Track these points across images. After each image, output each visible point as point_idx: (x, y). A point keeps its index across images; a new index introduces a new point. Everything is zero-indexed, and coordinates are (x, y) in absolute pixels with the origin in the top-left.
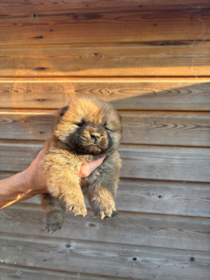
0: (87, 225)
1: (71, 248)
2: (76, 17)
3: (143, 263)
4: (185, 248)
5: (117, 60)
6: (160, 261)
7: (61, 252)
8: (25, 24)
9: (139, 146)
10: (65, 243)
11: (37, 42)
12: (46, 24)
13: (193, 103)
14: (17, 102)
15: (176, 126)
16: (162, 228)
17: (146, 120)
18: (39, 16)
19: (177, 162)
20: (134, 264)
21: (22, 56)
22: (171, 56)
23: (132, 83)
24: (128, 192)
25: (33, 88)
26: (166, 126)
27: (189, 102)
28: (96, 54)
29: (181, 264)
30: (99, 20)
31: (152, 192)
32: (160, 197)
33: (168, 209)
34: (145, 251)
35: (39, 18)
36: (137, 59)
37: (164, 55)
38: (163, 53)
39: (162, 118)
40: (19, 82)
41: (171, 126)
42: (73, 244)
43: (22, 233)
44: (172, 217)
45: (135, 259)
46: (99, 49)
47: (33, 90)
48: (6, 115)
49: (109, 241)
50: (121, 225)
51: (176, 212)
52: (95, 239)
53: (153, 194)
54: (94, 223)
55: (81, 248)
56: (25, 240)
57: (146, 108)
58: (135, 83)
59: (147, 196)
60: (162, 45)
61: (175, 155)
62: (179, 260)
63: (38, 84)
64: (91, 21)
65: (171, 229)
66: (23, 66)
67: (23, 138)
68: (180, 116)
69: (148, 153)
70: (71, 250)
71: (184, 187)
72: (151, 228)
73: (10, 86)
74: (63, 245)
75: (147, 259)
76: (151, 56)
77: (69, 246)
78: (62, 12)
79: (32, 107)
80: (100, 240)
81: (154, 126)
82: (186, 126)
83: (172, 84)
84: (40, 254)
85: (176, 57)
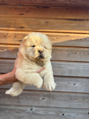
0: (41, 99)
1: (33, 111)
2: (38, 7)
3: (67, 116)
4: (86, 108)
5: (55, 25)
6: (75, 115)
7: (28, 113)
8: (16, 8)
9: (65, 62)
10: (30, 108)
11: (21, 16)
12: (25, 9)
13: (87, 44)
14: (10, 41)
15: (80, 53)
16: (76, 99)
17: (68, 51)
18: (22, 5)
19: (82, 69)
20: (63, 117)
21: (13, 22)
22: (78, 25)
23: (62, 35)
24: (60, 83)
25: (18, 35)
26: (76, 53)
27: (85, 44)
28: (46, 22)
29: (84, 115)
30: (48, 9)
31: (71, 82)
32: (74, 84)
33: (78, 90)
34: (68, 110)
35: (22, 7)
36: (64, 25)
37: (75, 24)
38: (74, 24)
39: (75, 50)
40: (11, 32)
41: (78, 53)
42: (34, 109)
43: (9, 104)
44: (80, 94)
45: (63, 115)
46: (48, 20)
47: (17, 36)
48: (4, 47)
49: (51, 106)
50: (57, 98)
51: (81, 91)
52: (45, 105)
53: (71, 83)
54: (44, 98)
55: (38, 110)
56: (10, 107)
57: (68, 45)
58: (63, 35)
59: (69, 84)
60: (74, 20)
61: (81, 65)
62: (83, 114)
63: (20, 33)
64: (45, 9)
65: (79, 99)
66: (14, 26)
67: (11, 57)
68: (82, 49)
69: (69, 65)
70: (33, 112)
71: (85, 80)
72: (70, 99)
73: (7, 34)
74: (29, 109)
75: (69, 114)
76: (70, 24)
77: (31, 110)
78: (32, 5)
79: (17, 43)
80: (47, 106)
81: (71, 53)
82: (84, 53)
83: (78, 36)
84: (17, 114)
85: (80, 26)
